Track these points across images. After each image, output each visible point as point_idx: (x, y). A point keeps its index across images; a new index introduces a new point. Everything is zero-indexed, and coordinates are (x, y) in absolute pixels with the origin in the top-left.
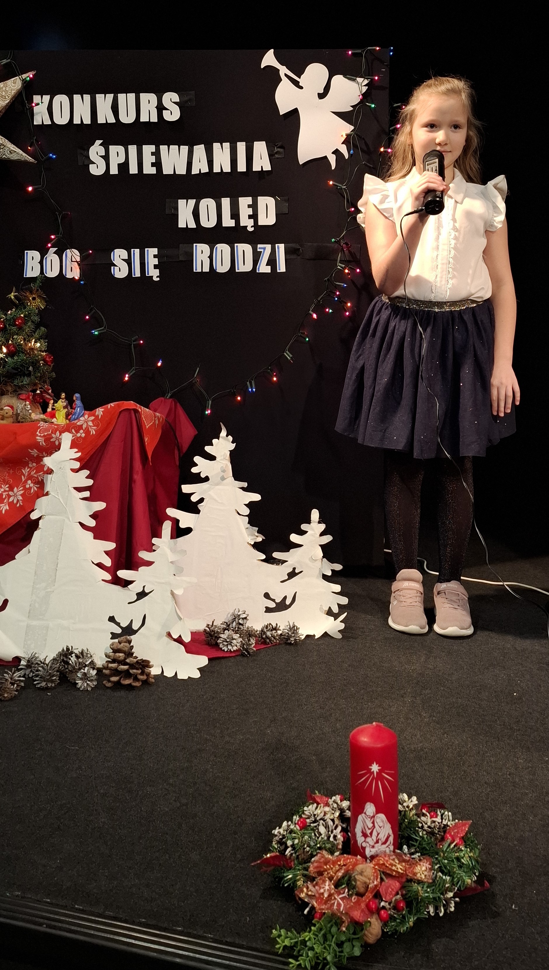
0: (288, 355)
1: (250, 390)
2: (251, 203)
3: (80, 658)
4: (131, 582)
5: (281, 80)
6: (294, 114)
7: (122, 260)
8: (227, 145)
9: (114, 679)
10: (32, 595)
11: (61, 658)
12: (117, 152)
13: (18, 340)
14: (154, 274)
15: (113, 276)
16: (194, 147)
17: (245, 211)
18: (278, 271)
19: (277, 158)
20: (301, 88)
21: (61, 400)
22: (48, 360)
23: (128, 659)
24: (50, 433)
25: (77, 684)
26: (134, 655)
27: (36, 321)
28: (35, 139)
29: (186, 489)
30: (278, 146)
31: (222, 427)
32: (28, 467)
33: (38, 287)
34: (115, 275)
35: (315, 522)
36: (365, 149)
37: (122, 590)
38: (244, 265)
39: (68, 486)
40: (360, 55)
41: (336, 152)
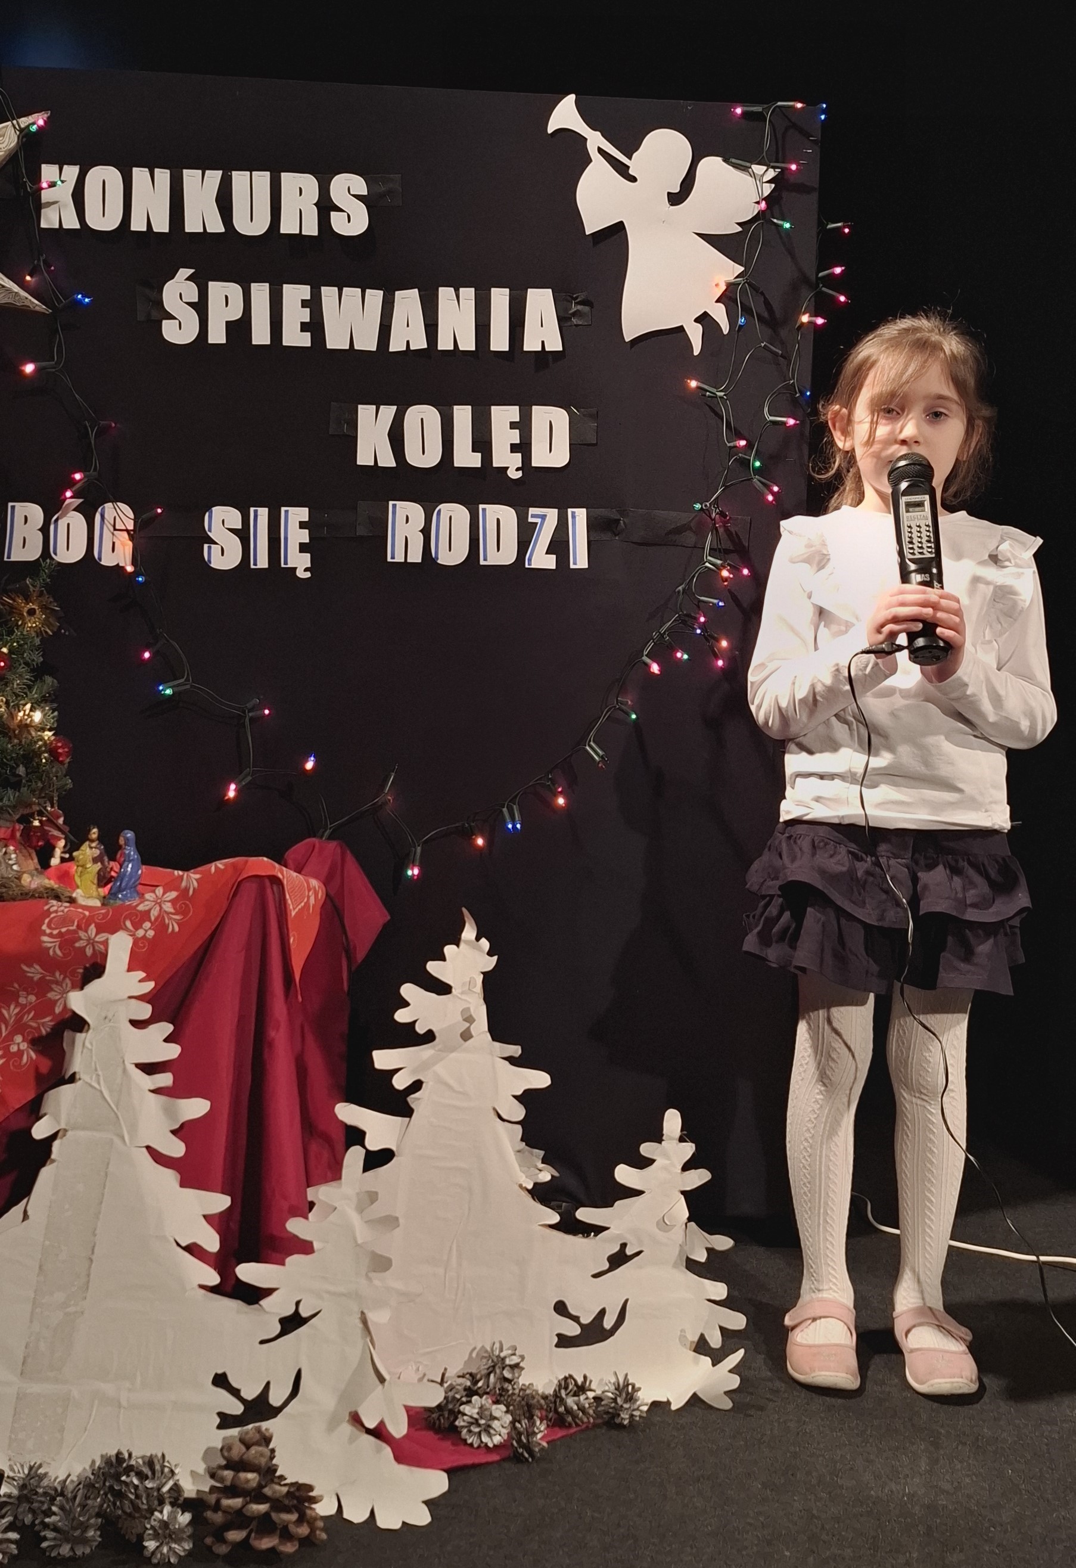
0: (594, 751)
1: (510, 826)
2: (518, 420)
3: (147, 1478)
4: (268, 1292)
7: (231, 530)
8: (468, 294)
9: (235, 1536)
10: (31, 1322)
11: (107, 1484)
12: (226, 297)
14: (300, 563)
15: (206, 565)
16: (397, 293)
17: (503, 436)
18: (572, 566)
19: (576, 325)
20: (633, 179)
21: (87, 843)
22: (60, 751)
23: (266, 1486)
24: (74, 928)
25: (146, 1547)
26: (278, 1474)
27: (35, 663)
28: (44, 261)
29: (383, 1059)
30: (578, 300)
31: (466, 919)
32: (18, 1004)
33: (43, 587)
34: (210, 563)
35: (671, 1139)
36: (766, 315)
37: (246, 1310)
38: (498, 550)
39: (124, 1061)
40: (759, 117)
41: (704, 319)
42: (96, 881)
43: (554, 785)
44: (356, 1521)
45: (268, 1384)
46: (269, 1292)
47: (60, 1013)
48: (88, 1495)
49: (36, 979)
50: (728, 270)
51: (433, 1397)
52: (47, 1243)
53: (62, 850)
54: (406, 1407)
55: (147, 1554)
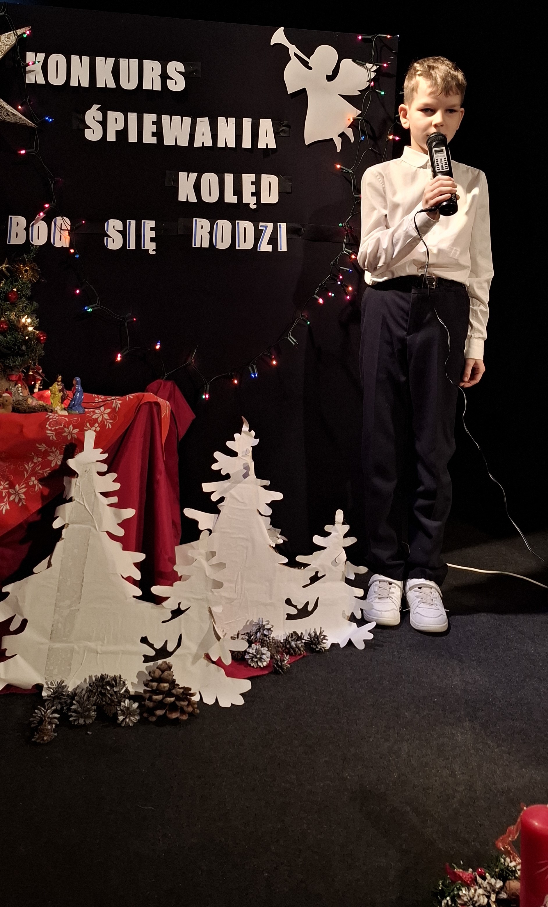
0: (292, 340)
1: (253, 375)
2: (255, 181)
3: (115, 686)
4: (165, 599)
6: (303, 93)
7: (117, 231)
8: (232, 121)
9: (160, 712)
10: (54, 614)
11: (99, 690)
12: (116, 119)
13: (11, 316)
14: (150, 247)
15: (105, 248)
16: (198, 119)
17: (248, 189)
18: (279, 250)
19: (283, 137)
21: (56, 383)
22: (43, 338)
23: (173, 690)
24: (62, 426)
25: (118, 719)
26: (176, 683)
27: (27, 295)
28: (28, 99)
29: (207, 487)
30: (284, 124)
31: (244, 422)
32: (33, 462)
33: (32, 259)
34: (108, 246)
35: (339, 523)
36: (371, 134)
37: (155, 607)
38: (245, 242)
39: (95, 491)
40: (370, 41)
41: (343, 135)
42: (60, 401)
43: (271, 355)
44: (210, 704)
45: (166, 641)
46: (167, 598)
47: (54, 466)
48: (90, 695)
49: (43, 451)
50: (354, 113)
51: (242, 646)
52: (61, 577)
53: (39, 385)
54: (231, 651)
55: (119, 722)
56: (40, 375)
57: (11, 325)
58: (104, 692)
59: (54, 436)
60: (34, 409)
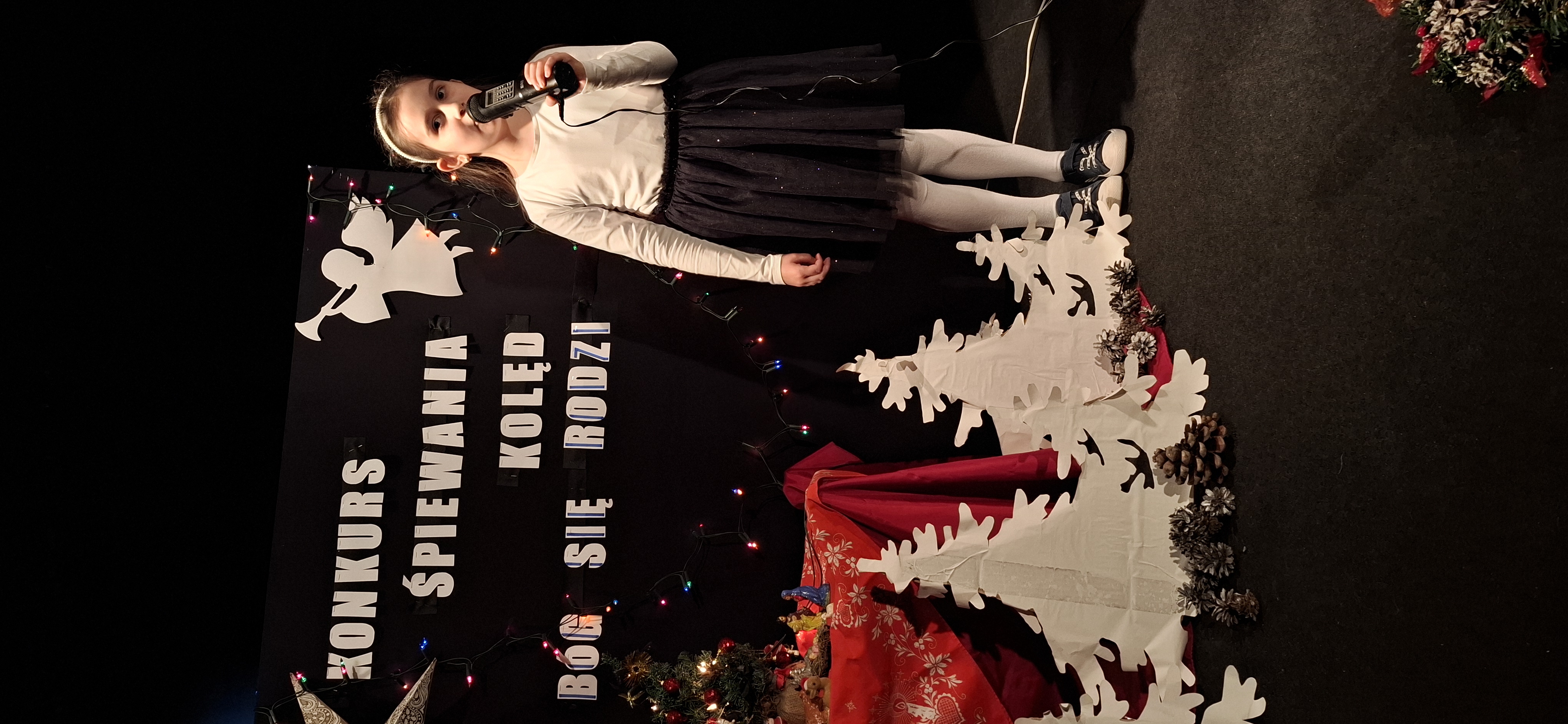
0: (730, 314)
1: (778, 367)
2: (512, 365)
3: (1184, 524)
5: (341, 315)
6: (389, 298)
7: (580, 551)
8: (427, 395)
9: (1218, 461)
10: (1094, 604)
11: (1190, 540)
12: (423, 554)
13: (698, 687)
14: (602, 506)
15: (603, 567)
16: (424, 442)
17: (523, 374)
18: (608, 333)
19: (450, 327)
20: (355, 287)
21: (788, 623)
22: (728, 645)
23: (1189, 446)
24: (850, 606)
25: (1226, 514)
26: (1179, 443)
27: (670, 666)
28: (394, 676)
29: (928, 417)
30: (434, 325)
31: (844, 370)
32: (895, 646)
33: (620, 662)
34: (601, 564)
36: (449, 205)
37: (1084, 474)
38: (598, 379)
39: (937, 556)
40: (317, 205)
41: (449, 245)
42: (812, 617)
43: (751, 343)
44: (1205, 401)
46: (1073, 459)
47: (901, 617)
48: (1197, 552)
49: (880, 632)
50: (418, 230)
51: (1130, 367)
52: (1047, 597)
53: (789, 649)
54: (1139, 376)
55: (1230, 513)
56: (777, 647)
57: (710, 686)
58: (1192, 533)
59: (861, 617)
60: (824, 649)
